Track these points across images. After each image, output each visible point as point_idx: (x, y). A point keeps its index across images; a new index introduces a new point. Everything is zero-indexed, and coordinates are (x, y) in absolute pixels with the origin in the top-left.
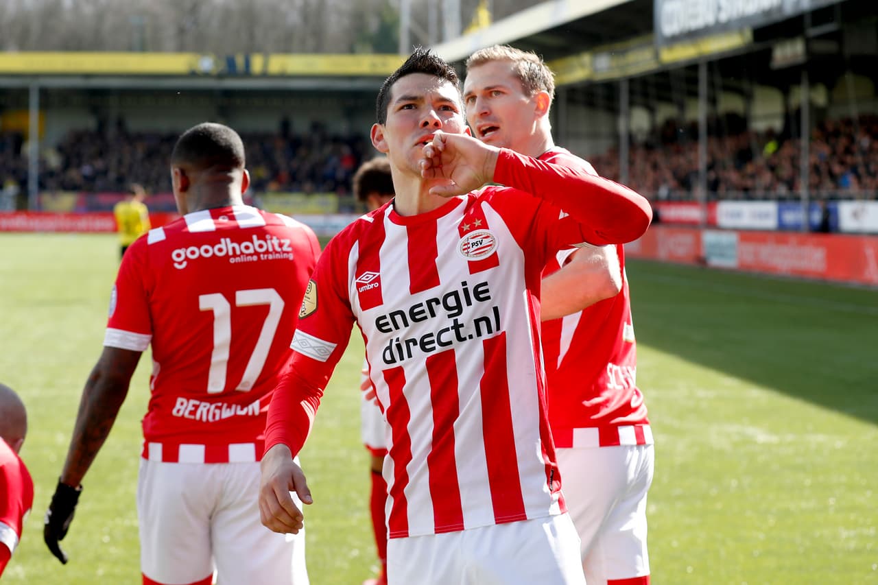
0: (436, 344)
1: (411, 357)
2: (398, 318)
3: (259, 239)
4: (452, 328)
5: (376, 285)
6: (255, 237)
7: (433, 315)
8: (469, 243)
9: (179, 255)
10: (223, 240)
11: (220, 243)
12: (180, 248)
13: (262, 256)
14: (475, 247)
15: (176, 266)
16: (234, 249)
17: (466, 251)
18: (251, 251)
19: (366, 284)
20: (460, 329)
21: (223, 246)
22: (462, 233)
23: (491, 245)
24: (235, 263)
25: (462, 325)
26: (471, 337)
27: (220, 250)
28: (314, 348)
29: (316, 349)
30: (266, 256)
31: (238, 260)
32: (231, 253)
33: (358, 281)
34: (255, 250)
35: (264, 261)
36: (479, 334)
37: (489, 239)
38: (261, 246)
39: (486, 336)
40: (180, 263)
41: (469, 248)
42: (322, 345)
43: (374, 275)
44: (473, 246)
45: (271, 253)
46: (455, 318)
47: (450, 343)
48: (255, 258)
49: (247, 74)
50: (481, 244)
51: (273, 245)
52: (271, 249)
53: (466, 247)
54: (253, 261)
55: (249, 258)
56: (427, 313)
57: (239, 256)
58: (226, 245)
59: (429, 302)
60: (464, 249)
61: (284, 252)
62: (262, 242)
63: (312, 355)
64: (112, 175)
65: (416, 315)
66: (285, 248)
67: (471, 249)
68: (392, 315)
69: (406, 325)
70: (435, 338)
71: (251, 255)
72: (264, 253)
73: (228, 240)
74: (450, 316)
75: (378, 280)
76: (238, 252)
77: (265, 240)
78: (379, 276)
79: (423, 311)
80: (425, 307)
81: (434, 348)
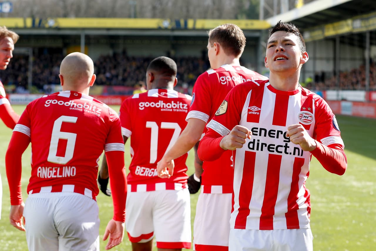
0: (275, 150)
1: (262, 151)
2: (263, 132)
3: (174, 103)
4: (284, 146)
5: (258, 113)
6: (173, 102)
7: (278, 137)
8: (303, 115)
9: (142, 105)
10: (160, 101)
11: (158, 102)
12: (143, 102)
13: (174, 109)
14: (304, 118)
15: (140, 108)
16: (163, 105)
17: (300, 118)
18: (170, 107)
19: (253, 111)
20: (287, 148)
21: (159, 103)
22: (302, 110)
23: (310, 121)
24: (163, 111)
25: (289, 147)
26: (291, 154)
27: (158, 105)
28: (221, 130)
29: (222, 130)
30: (176, 110)
31: (164, 110)
32: (162, 107)
33: (249, 108)
34: (172, 107)
35: (175, 112)
36: (294, 154)
37: (311, 118)
38: (174, 106)
39: (296, 156)
40: (142, 108)
41: (302, 117)
42: (225, 129)
43: (258, 109)
44: (304, 117)
45: (178, 109)
46: (287, 143)
47: (281, 152)
48: (171, 110)
49: (186, 28)
50: (307, 118)
51: (180, 106)
52: (178, 107)
53: (301, 116)
54: (170, 111)
55: (169, 110)
56: (276, 136)
57: (165, 108)
58: (161, 104)
59: (278, 132)
60: (300, 117)
61: (184, 109)
62: (175, 104)
63: (220, 133)
64: (120, 78)
65: (271, 133)
66: (185, 108)
67: (303, 118)
68: (261, 129)
69: (265, 135)
70: (275, 147)
71: (170, 109)
72: (175, 109)
73: (162, 102)
74: (284, 141)
75: (259, 111)
76: (165, 107)
77: (177, 104)
78: (260, 110)
79: (274, 134)
80: (276, 133)
81: (273, 151)
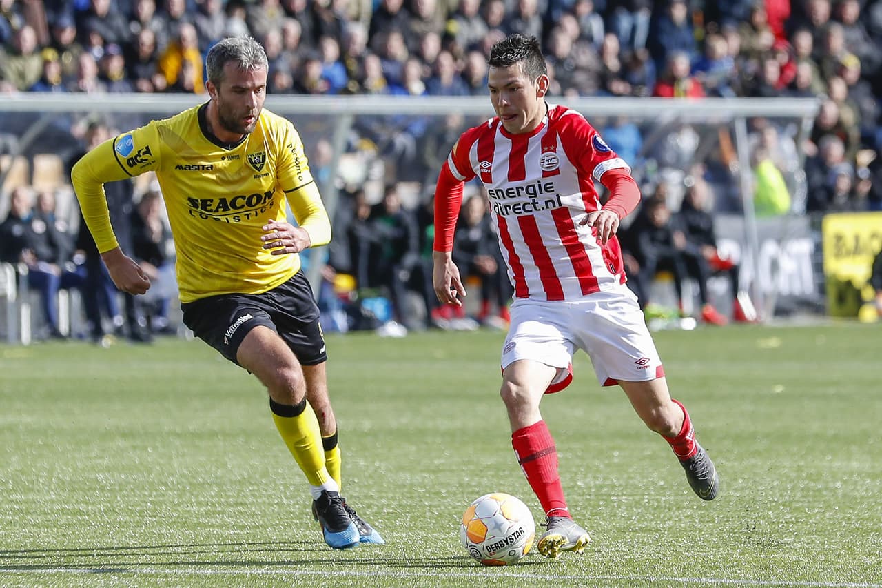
0: (522, 210)
1: (509, 215)
2: (500, 193)
4: (532, 203)
5: (489, 171)
7: (520, 195)
8: (544, 159)
14: (547, 163)
17: (542, 164)
19: (484, 168)
20: (537, 204)
22: (542, 152)
23: (556, 163)
26: (543, 209)
33: (480, 164)
36: (547, 207)
37: (556, 159)
39: (552, 208)
41: (544, 162)
43: (489, 164)
44: (546, 161)
46: (533, 199)
47: (531, 211)
50: (550, 161)
56: (516, 194)
59: (517, 189)
60: (542, 162)
65: (509, 193)
67: (545, 164)
68: (497, 190)
69: (504, 197)
70: (521, 207)
74: (530, 197)
75: (490, 168)
79: (513, 193)
80: (515, 190)
81: (520, 213)
